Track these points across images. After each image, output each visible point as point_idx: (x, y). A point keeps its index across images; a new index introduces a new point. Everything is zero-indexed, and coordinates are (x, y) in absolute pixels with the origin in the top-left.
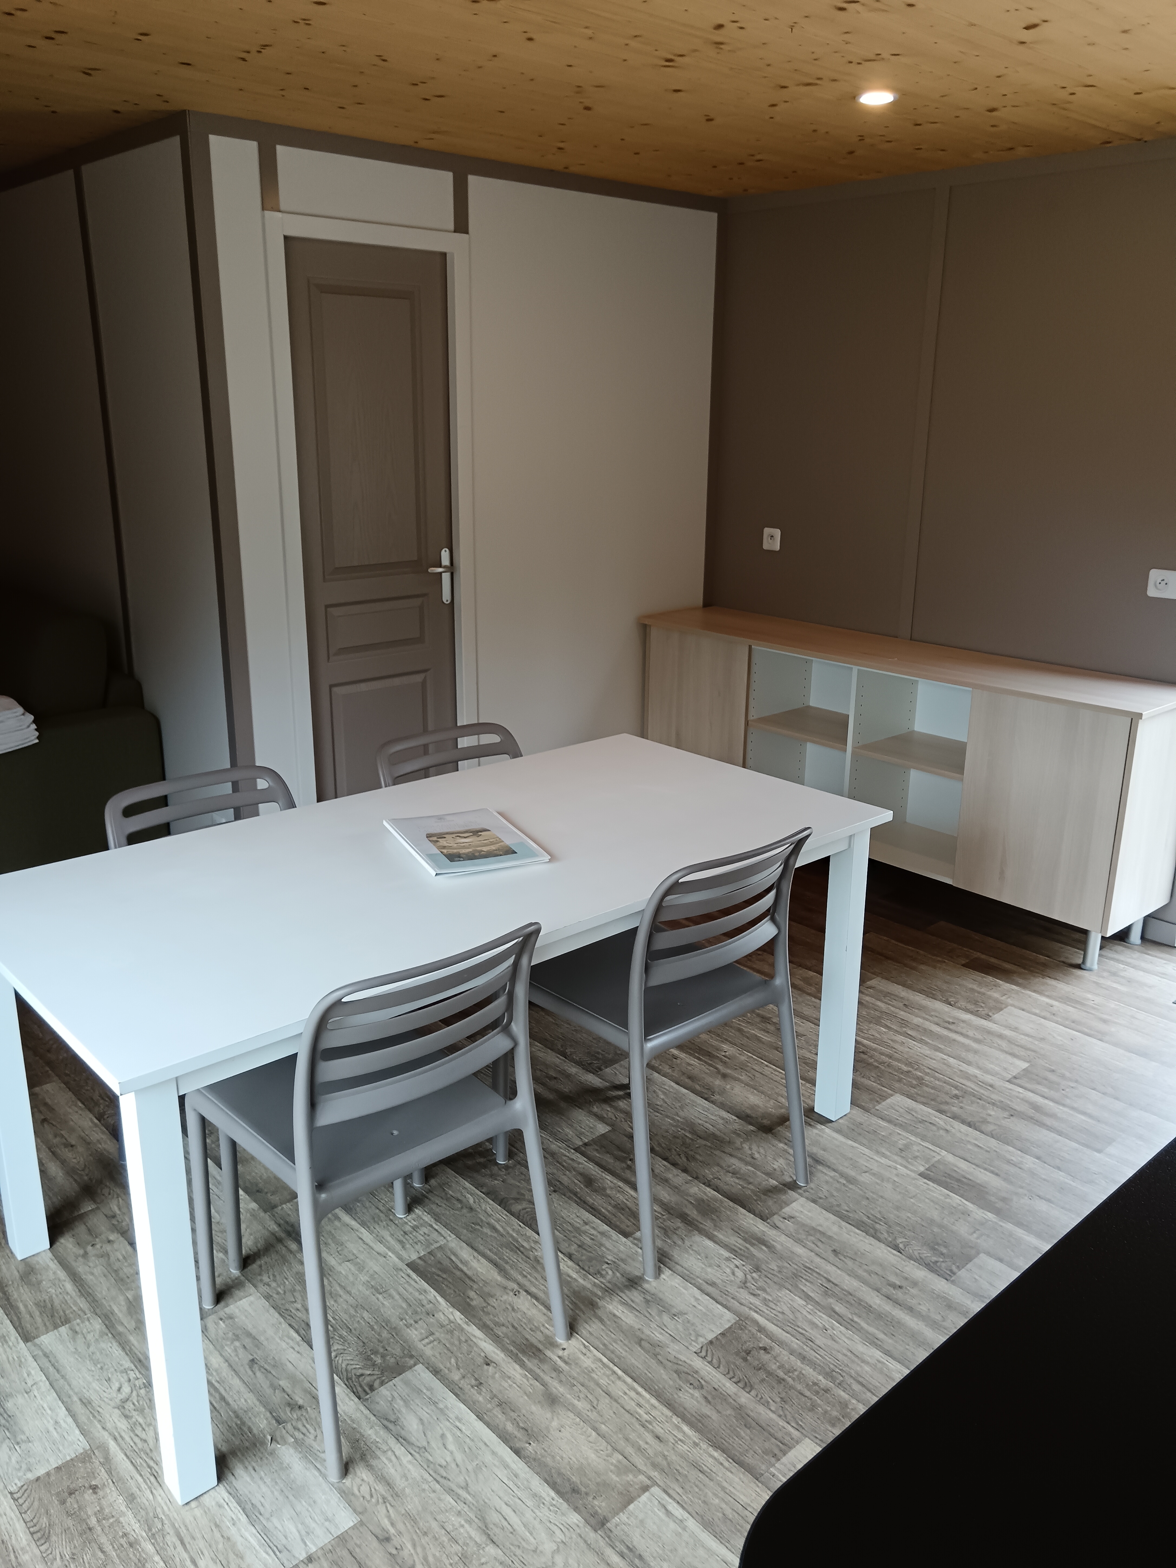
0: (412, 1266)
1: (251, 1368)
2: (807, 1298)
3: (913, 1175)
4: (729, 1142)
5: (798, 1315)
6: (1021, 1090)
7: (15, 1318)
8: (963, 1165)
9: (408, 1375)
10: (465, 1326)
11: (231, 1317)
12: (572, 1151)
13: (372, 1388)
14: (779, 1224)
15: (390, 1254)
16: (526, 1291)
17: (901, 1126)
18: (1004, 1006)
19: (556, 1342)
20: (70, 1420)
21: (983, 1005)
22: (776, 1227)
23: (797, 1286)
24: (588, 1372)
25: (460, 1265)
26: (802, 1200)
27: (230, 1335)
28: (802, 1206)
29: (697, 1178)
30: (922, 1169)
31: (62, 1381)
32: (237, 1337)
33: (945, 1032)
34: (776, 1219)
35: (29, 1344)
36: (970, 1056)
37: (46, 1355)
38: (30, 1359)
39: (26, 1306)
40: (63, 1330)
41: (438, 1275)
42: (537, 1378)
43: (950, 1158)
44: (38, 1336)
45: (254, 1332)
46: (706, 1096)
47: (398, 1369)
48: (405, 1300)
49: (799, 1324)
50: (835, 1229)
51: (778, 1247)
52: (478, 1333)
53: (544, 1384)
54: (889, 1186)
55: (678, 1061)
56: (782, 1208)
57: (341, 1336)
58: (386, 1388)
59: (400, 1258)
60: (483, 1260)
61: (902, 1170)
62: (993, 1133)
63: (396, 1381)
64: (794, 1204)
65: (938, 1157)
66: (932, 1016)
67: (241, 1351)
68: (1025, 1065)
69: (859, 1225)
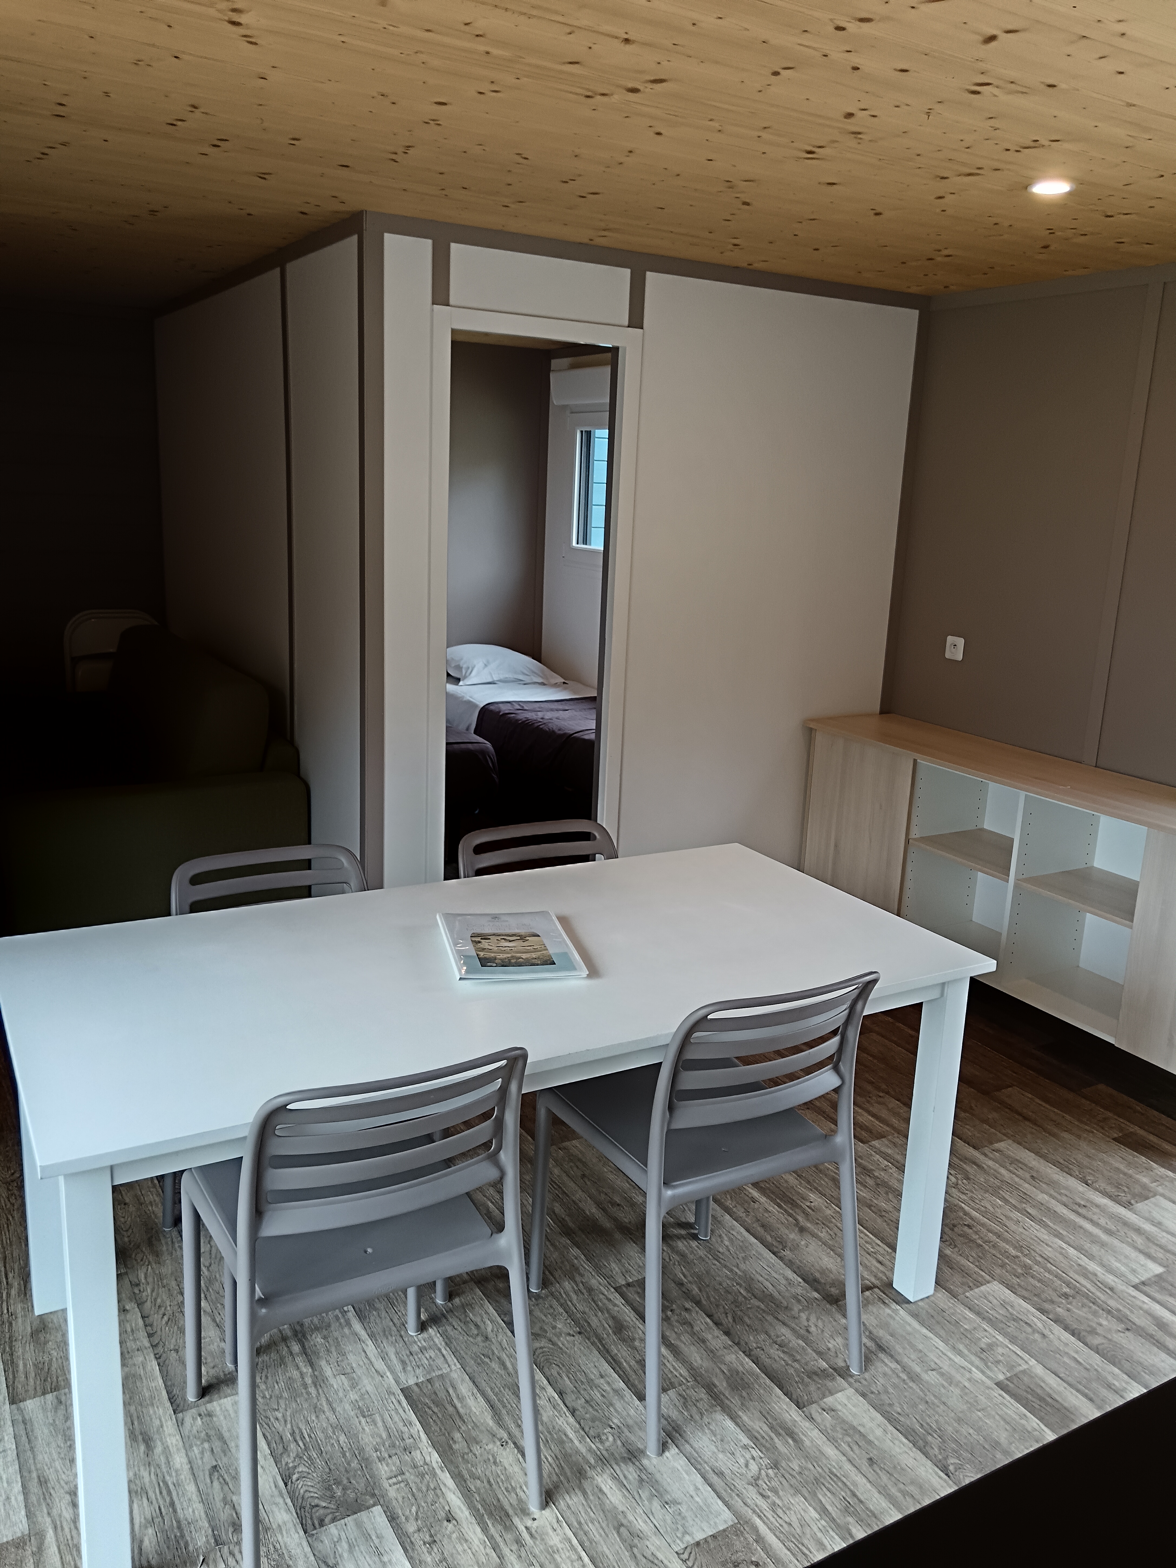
0: (406, 1392)
1: (210, 1475)
2: (823, 1511)
3: (989, 1382)
4: (787, 1308)
5: (808, 1531)
6: (1146, 1299)
7: (11, 1377)
8: (1052, 1381)
9: (363, 1515)
10: (438, 1471)
11: (210, 1415)
12: (613, 1290)
13: (322, 1523)
14: (815, 1415)
15: (388, 1374)
16: (515, 1443)
17: (990, 1321)
18: (1152, 1194)
19: (529, 1509)
20: (21, 1498)
21: (1126, 1190)
22: (810, 1418)
23: (815, 1495)
24: (551, 1552)
25: (456, 1401)
26: (850, 1391)
27: (203, 1435)
28: (849, 1398)
29: (738, 1344)
30: (1001, 1377)
31: (29, 1453)
32: (208, 1438)
33: (1072, 1216)
34: (814, 1409)
35: (14, 1406)
36: (1095, 1249)
37: (24, 1422)
38: (9, 1423)
39: (25, 1365)
40: (50, 1397)
41: (430, 1408)
42: (495, 1548)
43: (1039, 1370)
44: (24, 1400)
45: (226, 1435)
46: (775, 1250)
47: (355, 1507)
48: (387, 1428)
49: (806, 1542)
50: (879, 1432)
51: (807, 1443)
52: (450, 1482)
53: (501, 1557)
54: (957, 1391)
55: (756, 1206)
56: (824, 1396)
57: (310, 1458)
58: (336, 1526)
59: (397, 1382)
60: (480, 1399)
61: (978, 1375)
62: (1099, 1347)
63: (349, 1520)
64: (839, 1395)
65: (1025, 1367)
66: (1060, 1194)
67: (207, 1454)
68: (1159, 1270)
69: (908, 1433)
